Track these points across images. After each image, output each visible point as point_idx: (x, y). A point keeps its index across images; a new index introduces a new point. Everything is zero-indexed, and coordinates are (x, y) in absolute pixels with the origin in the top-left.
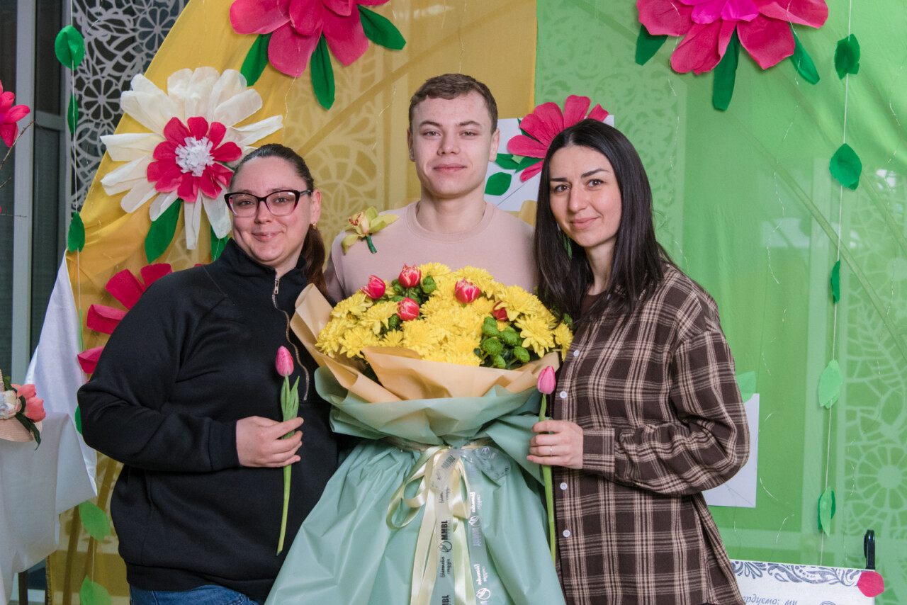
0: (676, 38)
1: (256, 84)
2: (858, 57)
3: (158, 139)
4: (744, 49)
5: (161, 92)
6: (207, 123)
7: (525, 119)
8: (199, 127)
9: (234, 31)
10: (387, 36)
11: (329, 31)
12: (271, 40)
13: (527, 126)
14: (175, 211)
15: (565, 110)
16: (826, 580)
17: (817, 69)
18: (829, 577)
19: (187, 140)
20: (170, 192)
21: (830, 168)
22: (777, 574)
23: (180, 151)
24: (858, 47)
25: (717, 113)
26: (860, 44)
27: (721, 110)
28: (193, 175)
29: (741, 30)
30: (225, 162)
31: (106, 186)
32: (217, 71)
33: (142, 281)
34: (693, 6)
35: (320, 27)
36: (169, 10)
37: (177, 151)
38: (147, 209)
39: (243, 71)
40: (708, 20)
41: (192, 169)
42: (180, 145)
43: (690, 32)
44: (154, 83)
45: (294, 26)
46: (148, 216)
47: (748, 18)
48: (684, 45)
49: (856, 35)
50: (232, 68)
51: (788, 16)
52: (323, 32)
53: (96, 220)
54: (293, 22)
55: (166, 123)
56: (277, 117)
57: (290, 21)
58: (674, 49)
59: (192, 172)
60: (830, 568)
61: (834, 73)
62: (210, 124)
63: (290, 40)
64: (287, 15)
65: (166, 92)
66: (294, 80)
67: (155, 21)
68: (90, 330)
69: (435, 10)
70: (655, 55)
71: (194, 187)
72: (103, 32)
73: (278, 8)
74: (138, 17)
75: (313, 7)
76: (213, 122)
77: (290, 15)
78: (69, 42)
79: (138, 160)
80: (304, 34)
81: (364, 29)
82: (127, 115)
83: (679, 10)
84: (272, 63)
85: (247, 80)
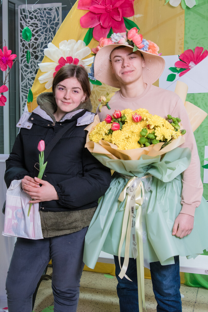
1: (89, 45)
3: (57, 64)
5: (57, 48)
6: (72, 59)
7: (181, 55)
8: (70, 60)
9: (81, 27)
11: (113, 26)
12: (94, 30)
13: (181, 58)
15: (195, 52)
31: (40, 80)
32: (75, 41)
35: (110, 25)
36: (52, 19)
39: (84, 41)
44: (55, 45)
50: (81, 40)
52: (111, 27)
54: (101, 23)
55: (59, 59)
57: (100, 23)
62: (74, 59)
63: (100, 30)
64: (99, 21)
65: (59, 48)
67: (48, 23)
72: (30, 27)
73: (96, 19)
74: (42, 22)
75: (108, 18)
76: (75, 58)
77: (100, 21)
78: (27, 32)
79: (51, 72)
80: (105, 28)
81: (125, 25)
82: (46, 56)
84: (94, 38)
85: (86, 43)
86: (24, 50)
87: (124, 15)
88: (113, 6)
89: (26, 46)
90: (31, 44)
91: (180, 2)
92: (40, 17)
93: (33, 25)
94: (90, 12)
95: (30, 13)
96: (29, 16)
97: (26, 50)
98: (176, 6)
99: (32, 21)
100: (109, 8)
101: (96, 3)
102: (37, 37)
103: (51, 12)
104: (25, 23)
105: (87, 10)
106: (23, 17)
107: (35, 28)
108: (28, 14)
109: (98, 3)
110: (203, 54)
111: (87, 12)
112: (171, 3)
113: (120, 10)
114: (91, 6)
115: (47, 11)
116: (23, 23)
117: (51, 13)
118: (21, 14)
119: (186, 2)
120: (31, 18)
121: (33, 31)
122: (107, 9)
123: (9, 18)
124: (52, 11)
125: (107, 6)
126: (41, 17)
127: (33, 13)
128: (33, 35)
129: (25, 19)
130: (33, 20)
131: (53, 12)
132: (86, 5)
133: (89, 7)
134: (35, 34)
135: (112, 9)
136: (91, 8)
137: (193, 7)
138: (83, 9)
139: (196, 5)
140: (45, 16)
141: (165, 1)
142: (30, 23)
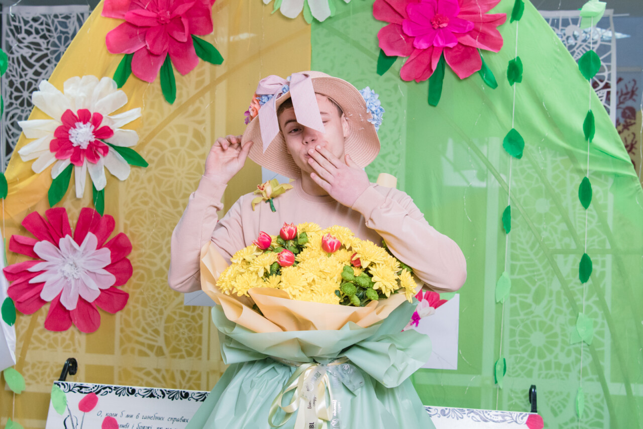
0: (403, 58)
1: (123, 86)
2: (522, 72)
3: (58, 123)
4: (448, 65)
5: (59, 92)
6: (90, 113)
8: (84, 116)
9: (109, 52)
10: (211, 55)
12: (133, 58)
14: (69, 171)
16: (505, 421)
17: (496, 80)
18: (507, 418)
19: (77, 124)
20: (65, 159)
21: (503, 145)
22: (473, 416)
23: (72, 132)
24: (521, 65)
25: (431, 108)
26: (523, 63)
27: (434, 106)
28: (81, 148)
29: (446, 53)
30: (102, 139)
31: (22, 155)
32: (97, 79)
33: (46, 219)
34: (414, 37)
35: (166, 49)
36: (70, 36)
37: (70, 132)
38: (49, 170)
39: (114, 78)
40: (424, 46)
41: (80, 144)
42: (72, 128)
43: (412, 54)
44: (55, 86)
46: (51, 176)
47: (451, 45)
48: (409, 63)
49: (520, 58)
50: (106, 76)
51: (477, 44)
52: (168, 52)
53: (16, 178)
54: (148, 45)
55: (63, 113)
56: (137, 109)
57: (146, 46)
58: (402, 66)
59: (80, 146)
60: (508, 412)
61: (507, 82)
62: (92, 114)
63: (147, 58)
64: (144, 41)
65: (63, 92)
66: (149, 85)
67: (60, 43)
68: (11, 252)
69: (244, 36)
70: (390, 69)
71: (82, 156)
72: (26, 50)
73: (139, 36)
74: (50, 41)
75: (161, 36)
76: (95, 112)
77: (146, 41)
79: (44, 138)
80: (156, 53)
81: (196, 50)
82: (37, 108)
83: (405, 40)
84: (134, 73)
85: (117, 84)
86: (12, 93)
87: (192, 30)
88: (171, 14)
89: (17, 87)
90: (26, 83)
91: (301, 9)
92: (45, 32)
93: (32, 46)
94: (128, 23)
95: (26, 22)
96: (24, 28)
97: (16, 94)
98: (293, 18)
99: (30, 39)
100: (164, 17)
101: (139, 5)
102: (40, 70)
103: (67, 21)
104: (15, 42)
105: (122, 20)
106: (11, 30)
107: (35, 52)
108: (22, 24)
109: (143, 7)
111: (120, 22)
112: (283, 11)
113: (185, 22)
114: (129, 10)
115: (60, 19)
116: (12, 42)
117: (68, 25)
118: (9, 24)
119: (311, 11)
120: (28, 33)
121: (31, 57)
122: (161, 17)
124: (69, 20)
125: (161, 12)
126: (49, 31)
127: (32, 23)
128: (31, 66)
129: (16, 34)
130: (32, 37)
131: (71, 23)
132: (118, 9)
133: (125, 14)
134: (34, 63)
135: (171, 20)
136: (129, 15)
137: (326, 20)
138: (113, 16)
139: (332, 16)
140: (56, 29)
141: (273, 6)
142: (26, 42)
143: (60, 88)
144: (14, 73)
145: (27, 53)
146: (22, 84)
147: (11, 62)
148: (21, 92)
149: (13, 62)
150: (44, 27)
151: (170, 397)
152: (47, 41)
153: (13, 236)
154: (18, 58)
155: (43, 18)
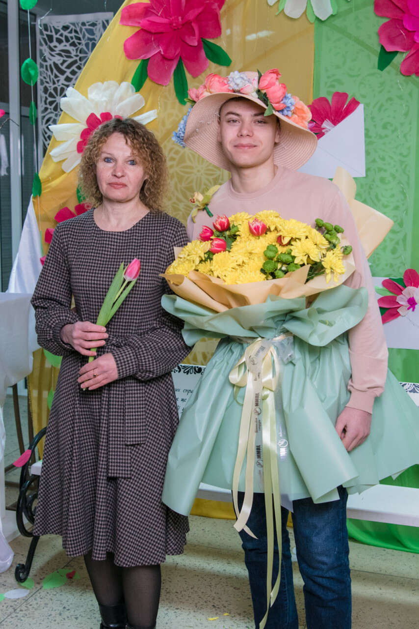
0: (403, 53)
1: (141, 90)
3: (84, 126)
5: (84, 97)
6: (111, 116)
9: (127, 58)
10: (220, 58)
11: (184, 55)
12: (149, 63)
15: (332, 102)
31: (54, 156)
32: (117, 84)
33: (75, 213)
34: (415, 31)
35: (178, 54)
39: (132, 83)
43: (412, 49)
44: (80, 92)
45: (163, 53)
48: (409, 57)
50: (126, 81)
52: (180, 57)
53: (48, 177)
55: (88, 116)
56: (153, 111)
57: (160, 51)
58: (402, 61)
62: (113, 117)
63: (161, 62)
64: (158, 46)
65: (87, 97)
66: (164, 88)
68: (46, 243)
70: (391, 63)
72: (58, 57)
73: (153, 42)
74: (79, 48)
75: (174, 41)
76: (115, 115)
77: (160, 47)
78: (29, 69)
79: (72, 140)
80: (169, 58)
81: (206, 53)
82: (65, 112)
83: (406, 35)
84: (150, 76)
85: (135, 88)
86: (46, 99)
88: (182, 19)
89: (50, 93)
90: (59, 88)
91: (305, 9)
92: (74, 40)
93: (63, 54)
94: (142, 30)
95: (57, 31)
96: (55, 36)
97: (50, 99)
98: (296, 17)
99: (60, 47)
100: (175, 23)
101: (153, 12)
102: (71, 76)
103: (94, 28)
104: (48, 50)
105: (138, 27)
106: (44, 40)
107: (65, 59)
108: (53, 33)
109: (157, 13)
110: (347, 106)
111: (137, 30)
112: (287, 12)
113: (195, 27)
114: (144, 18)
115: (87, 27)
116: (45, 50)
117: (95, 32)
118: (42, 33)
119: (314, 10)
120: (59, 41)
121: (62, 64)
122: (173, 23)
123: (21, 42)
124: (96, 27)
125: (173, 18)
126: (78, 38)
127: (62, 31)
128: (62, 72)
129: (49, 43)
130: (63, 44)
131: (98, 30)
132: (135, 17)
133: (141, 21)
134: (66, 70)
135: (183, 25)
136: (144, 21)
137: (328, 18)
138: (130, 24)
139: (334, 14)
140: (84, 37)
141: (278, 7)
142: (57, 50)
143: (85, 94)
144: (48, 80)
145: (58, 60)
146: (55, 89)
147: (44, 69)
148: (55, 97)
149: (47, 69)
150: (73, 34)
151: (185, 371)
152: (76, 48)
153: (47, 230)
154: (50, 65)
155: (72, 27)
